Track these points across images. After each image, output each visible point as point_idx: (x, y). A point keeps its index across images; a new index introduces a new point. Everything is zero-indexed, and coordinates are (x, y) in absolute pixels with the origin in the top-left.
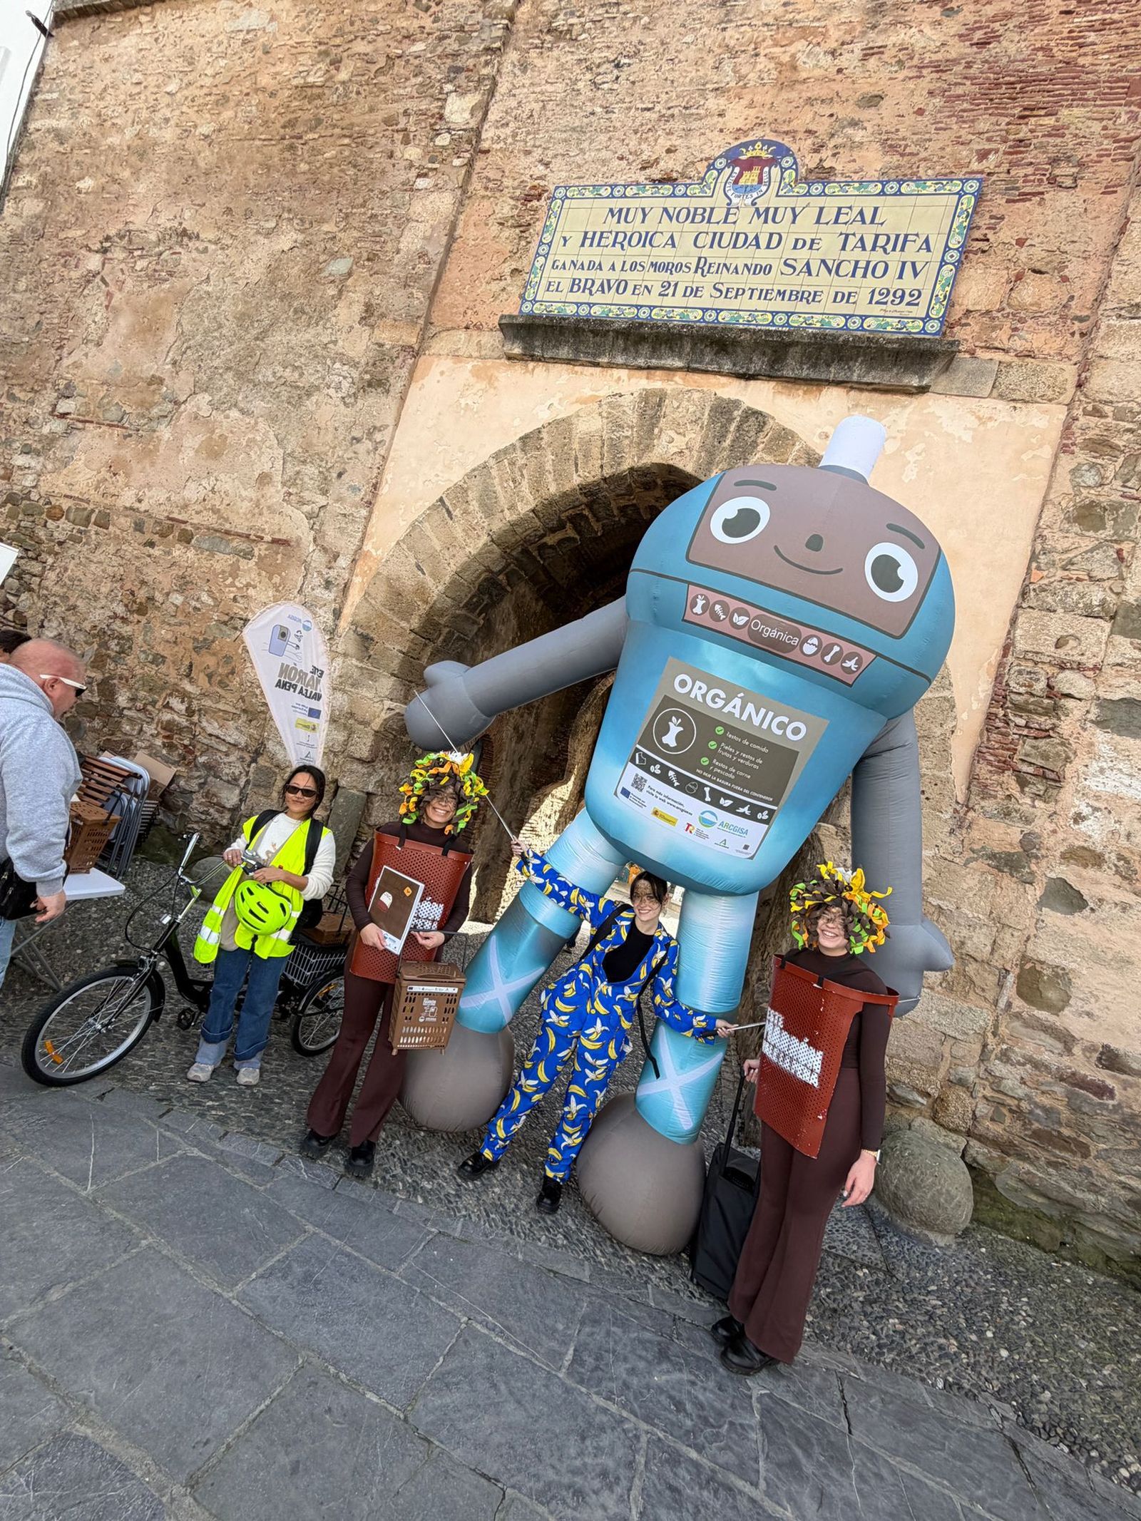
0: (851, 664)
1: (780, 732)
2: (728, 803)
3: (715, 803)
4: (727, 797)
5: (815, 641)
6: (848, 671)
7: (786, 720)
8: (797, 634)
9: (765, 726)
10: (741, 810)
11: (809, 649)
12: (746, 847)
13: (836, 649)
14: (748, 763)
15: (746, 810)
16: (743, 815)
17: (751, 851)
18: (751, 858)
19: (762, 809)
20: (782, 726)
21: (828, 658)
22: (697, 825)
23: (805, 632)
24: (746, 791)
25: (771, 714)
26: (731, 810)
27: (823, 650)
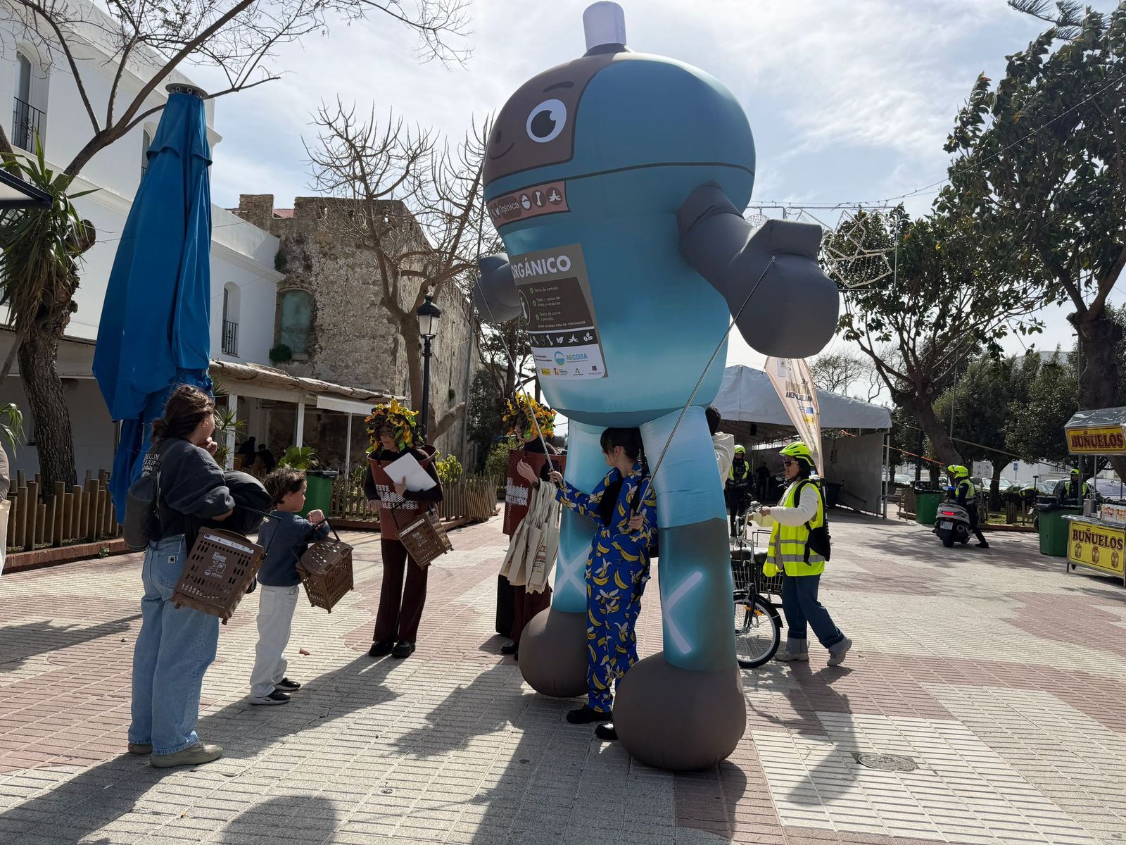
0: (554, 197)
1: (554, 271)
2: (560, 340)
3: (557, 345)
4: (559, 335)
5: (525, 198)
6: (556, 202)
7: (552, 259)
8: (514, 200)
9: (546, 272)
10: (571, 341)
11: (527, 205)
12: (594, 368)
13: (538, 194)
14: (553, 304)
15: (573, 339)
16: (574, 344)
17: (601, 368)
18: (606, 375)
19: (584, 333)
20: (553, 265)
21: (539, 203)
22: (558, 367)
23: (516, 195)
24: (565, 325)
25: (543, 261)
26: (566, 344)
27: (533, 199)
